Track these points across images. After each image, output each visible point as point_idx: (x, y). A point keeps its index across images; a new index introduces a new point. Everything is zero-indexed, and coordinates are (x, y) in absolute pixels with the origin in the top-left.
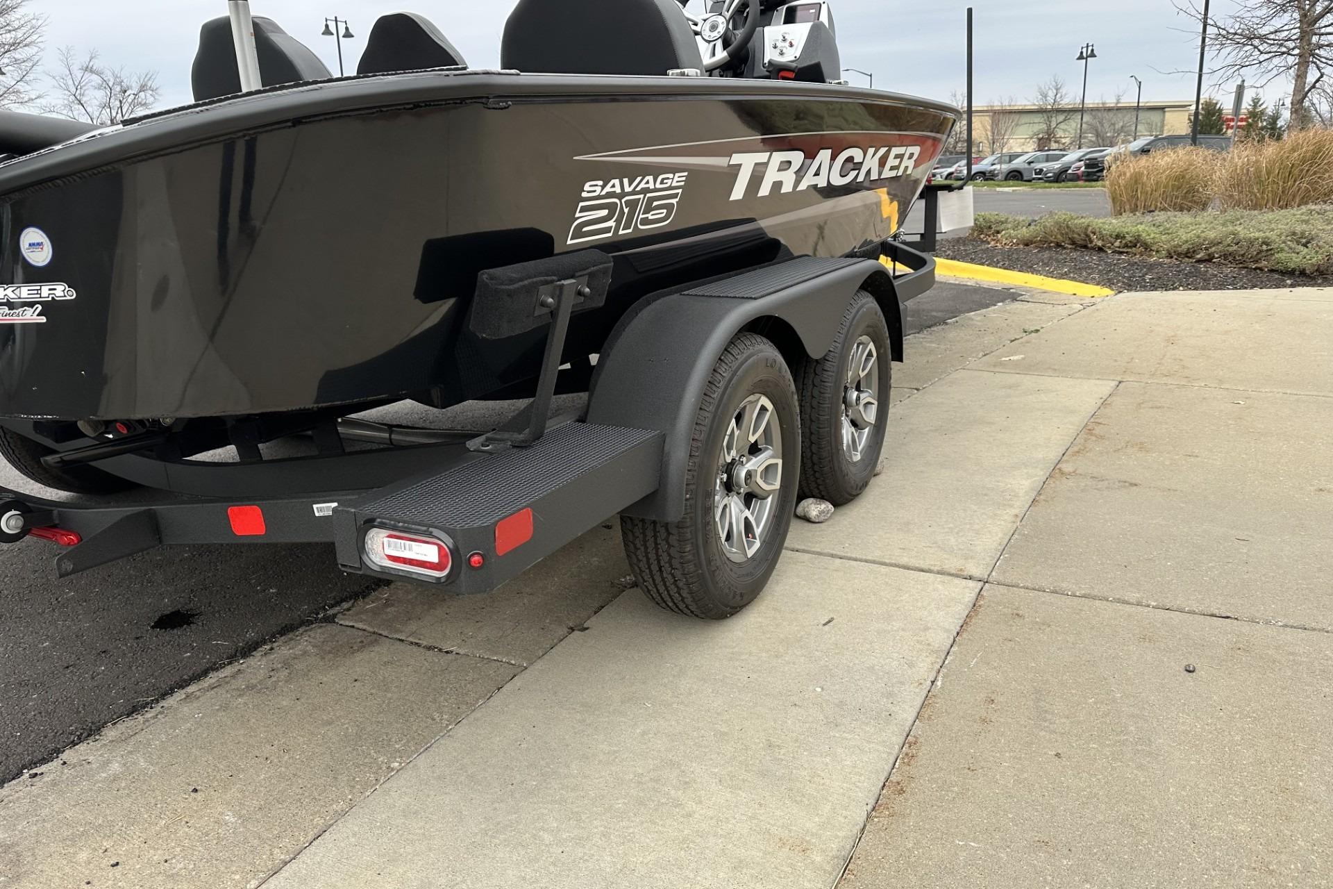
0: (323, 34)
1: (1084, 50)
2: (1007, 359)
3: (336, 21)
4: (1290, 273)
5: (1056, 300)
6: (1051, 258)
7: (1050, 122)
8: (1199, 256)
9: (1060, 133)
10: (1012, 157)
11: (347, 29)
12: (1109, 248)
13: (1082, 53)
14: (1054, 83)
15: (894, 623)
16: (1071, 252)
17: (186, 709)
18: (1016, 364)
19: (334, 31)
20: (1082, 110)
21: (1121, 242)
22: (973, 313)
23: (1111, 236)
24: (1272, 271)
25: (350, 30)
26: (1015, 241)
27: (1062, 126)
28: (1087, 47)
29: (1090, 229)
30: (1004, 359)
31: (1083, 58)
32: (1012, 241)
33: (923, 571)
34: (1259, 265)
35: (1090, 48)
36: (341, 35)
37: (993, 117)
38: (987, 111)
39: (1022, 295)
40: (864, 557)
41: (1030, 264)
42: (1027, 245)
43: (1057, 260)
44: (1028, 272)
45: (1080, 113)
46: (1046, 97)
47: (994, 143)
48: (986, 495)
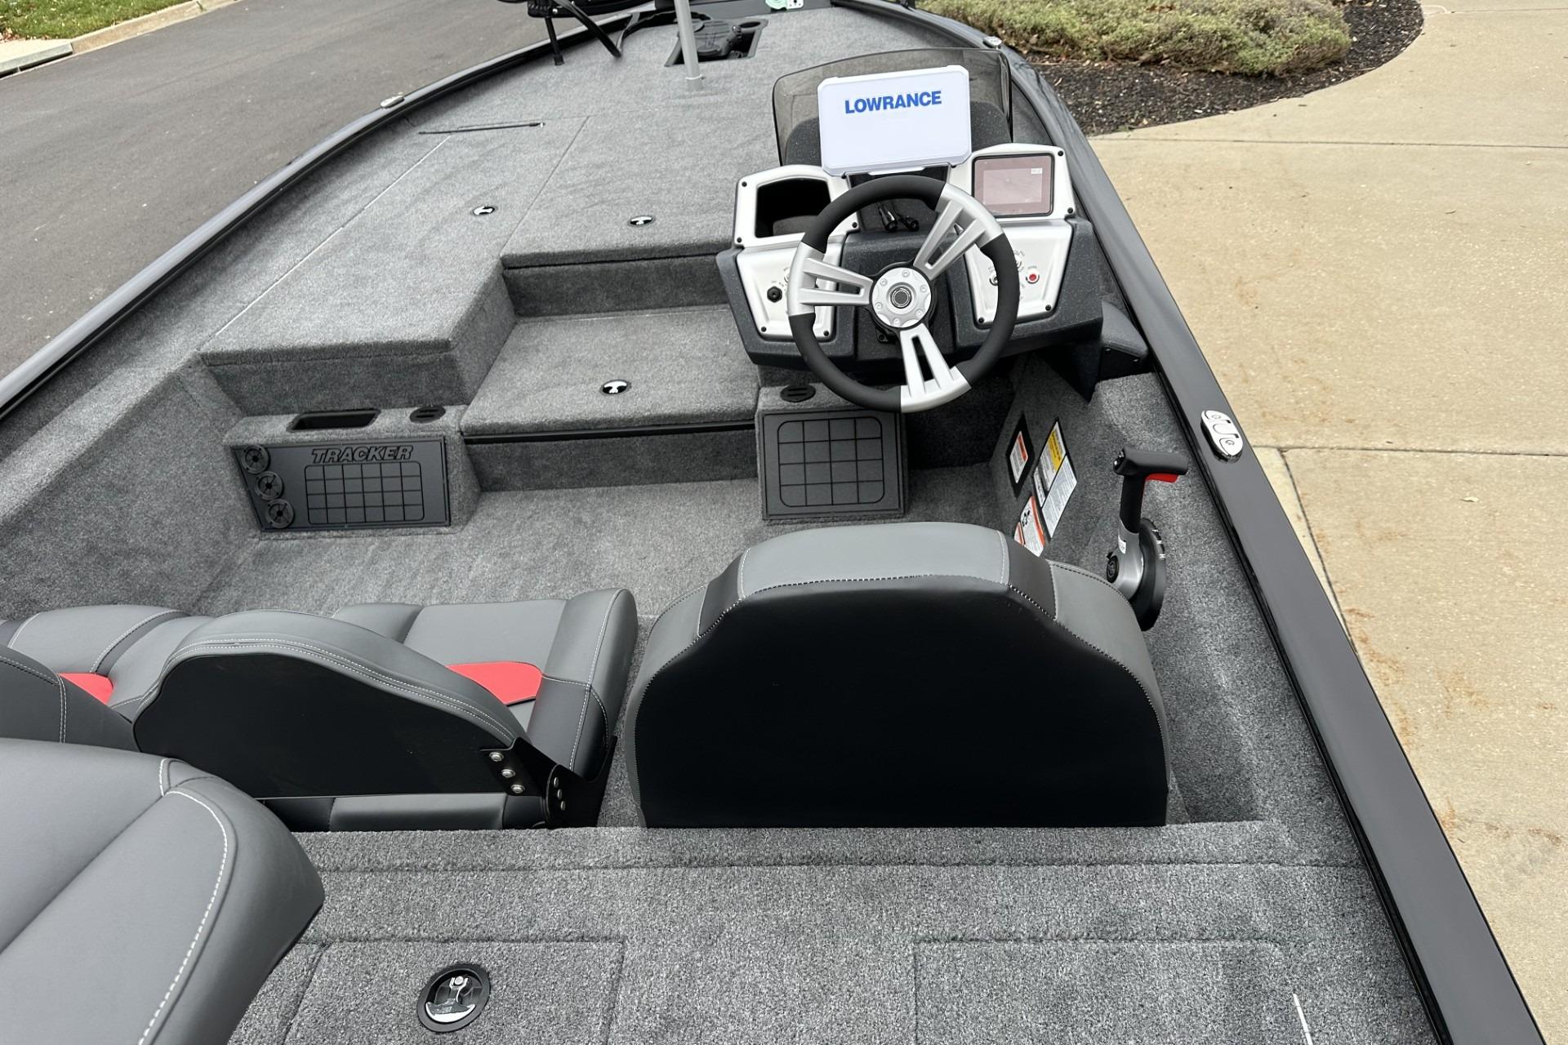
4: (1255, 76)
8: (1143, 58)
12: (1024, 46)
21: (1038, 38)
23: (1025, 30)
24: (1234, 74)
29: (995, 20)
34: (1220, 68)
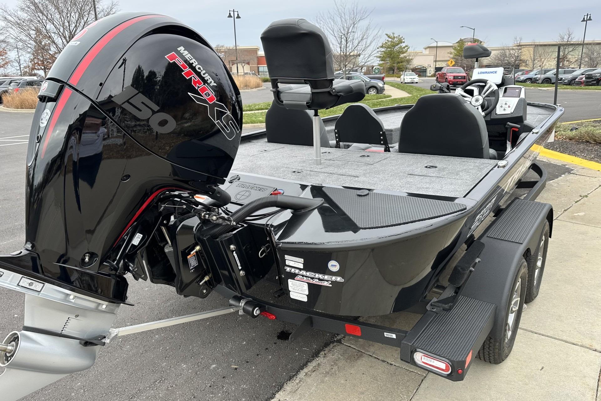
0: (228, 17)
1: (586, 17)
2: (577, 214)
3: (234, 11)
5: (590, 174)
6: (584, 149)
7: (565, 51)
9: (569, 56)
10: (546, 71)
11: (238, 14)
13: (584, 18)
14: (568, 32)
15: (570, 372)
16: (594, 146)
17: (309, 380)
18: (582, 218)
19: (233, 16)
20: (583, 44)
22: (551, 181)
25: (239, 15)
26: (564, 137)
27: (571, 53)
28: (587, 15)
30: (575, 214)
31: (585, 21)
32: (563, 137)
33: (574, 344)
35: (589, 16)
36: (235, 17)
37: (534, 47)
38: (531, 45)
39: (573, 170)
40: (546, 334)
41: (573, 151)
42: (571, 140)
43: (588, 150)
44: (573, 155)
45: (582, 47)
46: (563, 39)
47: (534, 60)
48: (590, 302)
